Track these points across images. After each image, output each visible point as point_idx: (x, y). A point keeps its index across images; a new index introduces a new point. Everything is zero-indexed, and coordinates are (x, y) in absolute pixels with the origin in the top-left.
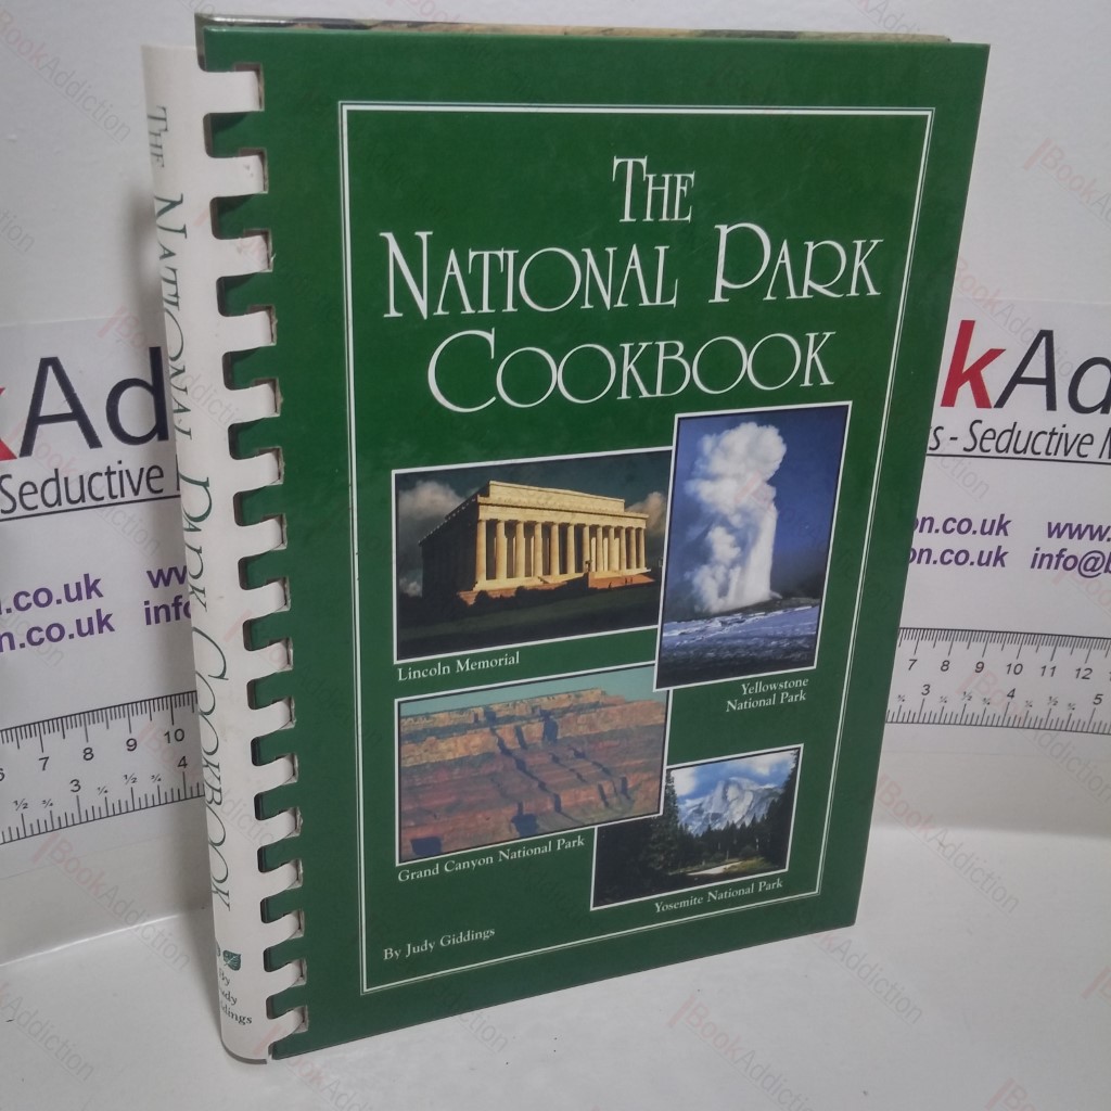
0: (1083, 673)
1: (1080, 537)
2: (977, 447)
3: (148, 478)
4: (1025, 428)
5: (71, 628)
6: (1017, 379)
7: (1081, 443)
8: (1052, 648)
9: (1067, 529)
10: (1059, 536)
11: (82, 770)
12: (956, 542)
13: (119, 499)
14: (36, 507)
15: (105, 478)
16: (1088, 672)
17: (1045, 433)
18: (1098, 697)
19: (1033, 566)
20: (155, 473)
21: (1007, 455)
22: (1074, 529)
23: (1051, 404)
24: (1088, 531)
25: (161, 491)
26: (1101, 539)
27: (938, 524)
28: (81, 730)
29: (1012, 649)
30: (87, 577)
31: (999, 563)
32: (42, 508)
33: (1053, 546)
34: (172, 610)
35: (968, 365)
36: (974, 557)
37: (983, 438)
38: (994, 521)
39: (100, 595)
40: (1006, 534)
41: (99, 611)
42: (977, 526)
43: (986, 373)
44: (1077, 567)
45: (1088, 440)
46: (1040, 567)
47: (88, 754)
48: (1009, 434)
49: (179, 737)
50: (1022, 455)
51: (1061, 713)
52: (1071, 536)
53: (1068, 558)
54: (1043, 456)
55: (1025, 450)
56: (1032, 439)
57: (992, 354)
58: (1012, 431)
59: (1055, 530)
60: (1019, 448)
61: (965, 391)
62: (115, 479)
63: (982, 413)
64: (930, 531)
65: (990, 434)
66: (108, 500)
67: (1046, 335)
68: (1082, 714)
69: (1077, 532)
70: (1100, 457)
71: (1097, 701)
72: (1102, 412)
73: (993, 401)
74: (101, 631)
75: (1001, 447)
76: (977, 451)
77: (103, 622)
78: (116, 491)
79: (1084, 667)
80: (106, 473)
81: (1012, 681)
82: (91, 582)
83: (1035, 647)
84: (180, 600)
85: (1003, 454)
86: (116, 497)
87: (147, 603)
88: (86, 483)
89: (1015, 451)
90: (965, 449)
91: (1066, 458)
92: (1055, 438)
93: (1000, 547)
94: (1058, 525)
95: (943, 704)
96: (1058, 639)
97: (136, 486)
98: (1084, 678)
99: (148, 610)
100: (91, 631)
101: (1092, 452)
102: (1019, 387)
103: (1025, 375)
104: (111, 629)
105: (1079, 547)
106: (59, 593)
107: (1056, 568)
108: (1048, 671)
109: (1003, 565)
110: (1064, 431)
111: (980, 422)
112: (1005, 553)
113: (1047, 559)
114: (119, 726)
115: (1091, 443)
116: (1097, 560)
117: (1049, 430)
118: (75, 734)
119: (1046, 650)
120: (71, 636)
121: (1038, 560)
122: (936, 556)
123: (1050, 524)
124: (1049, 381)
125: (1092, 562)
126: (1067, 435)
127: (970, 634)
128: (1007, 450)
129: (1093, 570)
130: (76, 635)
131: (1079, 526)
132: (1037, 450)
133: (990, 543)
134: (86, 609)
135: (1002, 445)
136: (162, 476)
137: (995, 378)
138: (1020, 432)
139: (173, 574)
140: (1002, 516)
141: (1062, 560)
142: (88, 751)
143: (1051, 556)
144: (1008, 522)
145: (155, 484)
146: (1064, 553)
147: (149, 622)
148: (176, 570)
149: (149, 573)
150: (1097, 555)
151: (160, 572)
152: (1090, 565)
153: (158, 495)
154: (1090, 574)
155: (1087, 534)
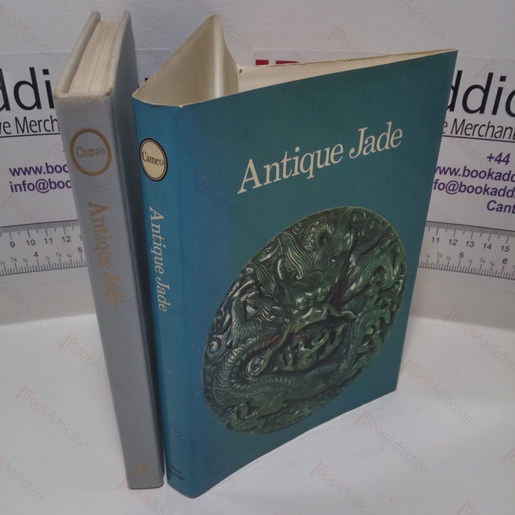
0: (453, 242)
1: (445, 173)
3: (4, 127)
8: (436, 229)
9: (439, 170)
16: (455, 241)
18: (462, 255)
20: (6, 125)
22: (442, 170)
25: (10, 133)
26: (456, 174)
34: (22, 187)
44: (445, 189)
45: (444, 124)
51: (443, 261)
52: (441, 173)
53: (440, 184)
68: (454, 262)
71: (461, 256)
72: (450, 111)
79: (453, 239)
83: (428, 228)
84: (25, 183)
87: (11, 183)
96: (439, 224)
98: (453, 244)
99: (11, 186)
101: (447, 131)
105: (445, 179)
107: (435, 189)
108: (436, 240)
114: (6, 236)
119: (434, 229)
125: (452, 187)
129: (453, 190)
131: (444, 168)
136: (10, 126)
139: (21, 171)
141: (437, 185)
145: (7, 130)
146: (438, 181)
147: (13, 191)
148: (21, 169)
149: (10, 169)
150: (454, 183)
151: (15, 170)
152: (451, 188)
153: (9, 135)
154: (451, 192)
155: (449, 172)
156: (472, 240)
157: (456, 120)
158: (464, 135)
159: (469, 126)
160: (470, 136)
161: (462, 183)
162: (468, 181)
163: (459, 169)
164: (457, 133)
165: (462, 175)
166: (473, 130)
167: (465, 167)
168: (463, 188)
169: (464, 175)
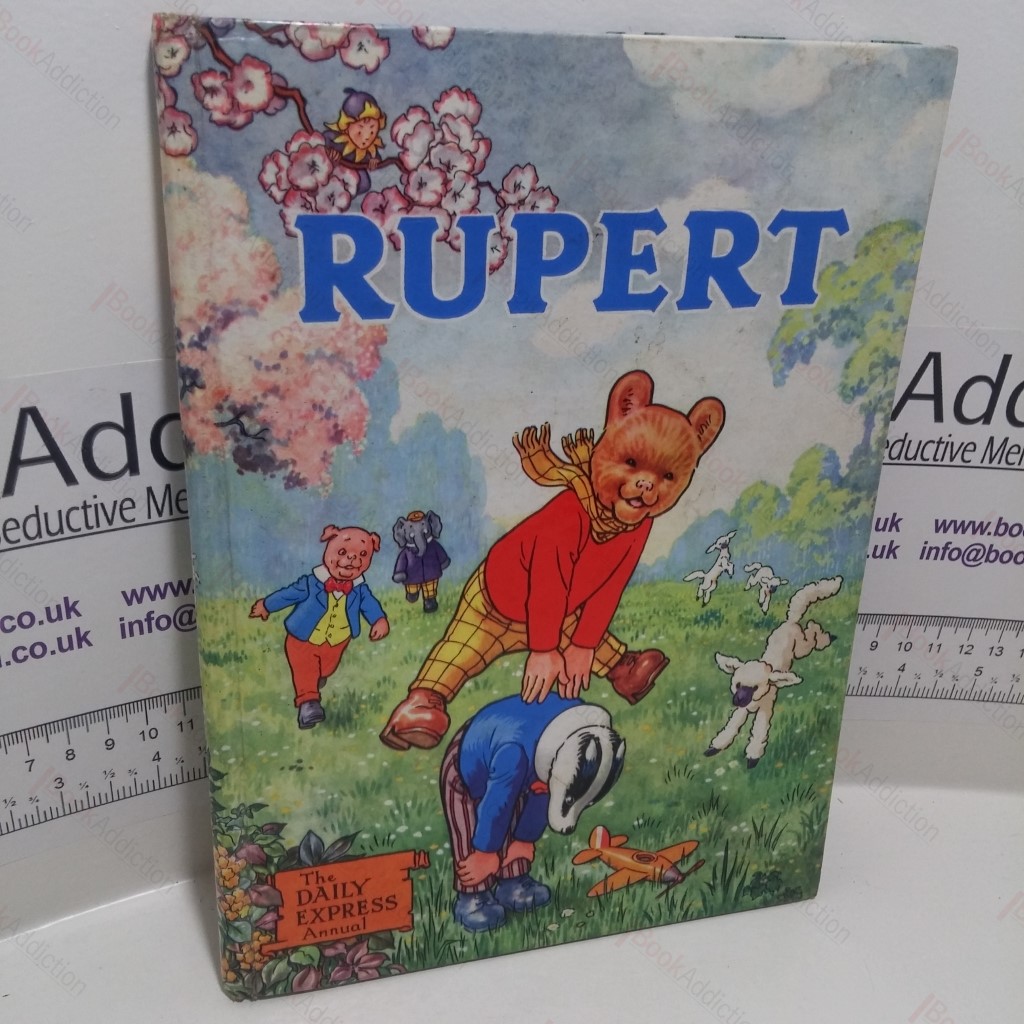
0: (965, 649)
1: (964, 532)
3: (121, 509)
5: (52, 645)
7: (965, 450)
8: (938, 628)
10: (945, 531)
11: (64, 769)
13: (95, 530)
14: (18, 541)
15: (81, 511)
16: (970, 648)
17: (933, 442)
18: (979, 670)
19: (921, 558)
20: (128, 504)
21: (899, 462)
23: (939, 417)
24: (971, 526)
25: (134, 520)
26: (982, 533)
28: (63, 734)
30: (66, 599)
31: (891, 555)
32: (24, 541)
33: (940, 540)
34: (145, 625)
38: (887, 520)
39: (79, 614)
40: (898, 530)
41: (78, 630)
44: (960, 558)
45: (971, 447)
46: (928, 558)
47: (70, 755)
48: (900, 443)
49: (153, 735)
50: (912, 462)
51: (946, 684)
52: (956, 531)
53: (953, 550)
54: (931, 462)
55: (915, 457)
58: (904, 441)
59: (941, 526)
60: (910, 455)
62: (91, 512)
66: (85, 531)
67: (935, 357)
68: (964, 684)
69: (961, 527)
70: (982, 462)
71: (978, 673)
72: (984, 423)
74: (80, 646)
75: (894, 454)
77: (82, 638)
78: (92, 522)
79: (966, 644)
80: (82, 508)
81: (903, 657)
82: (71, 604)
83: (923, 628)
84: (152, 615)
85: (896, 461)
86: (92, 527)
87: (122, 619)
88: (64, 518)
89: (906, 458)
91: (952, 464)
92: (942, 447)
93: (892, 542)
94: (944, 521)
96: (943, 620)
97: (110, 517)
98: (966, 653)
99: (123, 626)
100: (71, 647)
101: (974, 458)
103: (916, 391)
104: (90, 644)
105: (963, 541)
106: (41, 615)
107: (942, 558)
108: (935, 648)
109: (895, 557)
110: (950, 440)
112: (897, 547)
113: (934, 552)
114: (98, 729)
115: (974, 450)
116: (978, 551)
117: (937, 440)
118: (58, 739)
119: (933, 630)
120: (53, 653)
121: (926, 553)
123: (937, 521)
124: (937, 397)
125: (974, 553)
126: (952, 444)
128: (899, 457)
129: (974, 559)
130: (57, 651)
131: (963, 522)
134: (66, 628)
135: (895, 453)
136: (134, 506)
138: (910, 442)
139: (146, 593)
140: (895, 515)
141: (948, 552)
142: (70, 752)
143: (938, 549)
144: (900, 520)
145: (128, 514)
147: (124, 636)
148: (148, 589)
149: (124, 593)
150: (978, 547)
151: (134, 592)
152: (972, 556)
153: (130, 524)
154: (972, 563)
155: (970, 529)
156: (1001, 645)
157: (992, 439)
158: (1003, 464)
159: (1015, 449)
160: (1016, 466)
161: (992, 546)
162: (1003, 543)
163: (989, 523)
164: (991, 460)
165: (993, 533)
166: (1020, 455)
167: (1001, 519)
168: (992, 556)
169: (996, 533)
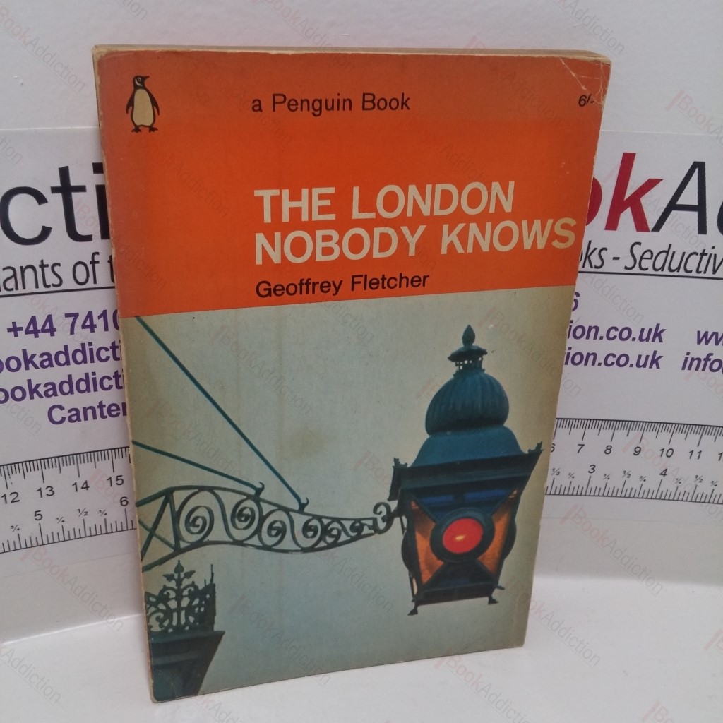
2: (636, 267)
4: (678, 249)
6: (673, 206)
9: (714, 337)
12: (618, 347)
22: (720, 337)
27: (602, 333)
29: (664, 436)
35: (629, 193)
36: (633, 360)
37: (642, 258)
42: (636, 334)
43: (645, 201)
56: (685, 259)
57: (651, 184)
61: (627, 217)
63: (641, 236)
64: (595, 338)
65: (648, 255)
73: (651, 226)
76: (636, 270)
90: (626, 268)
95: (606, 480)
102: (674, 212)
111: (639, 244)
122: (600, 359)
127: (629, 424)
132: (688, 268)
133: (647, 348)
137: (653, 205)
146: (711, 357)
